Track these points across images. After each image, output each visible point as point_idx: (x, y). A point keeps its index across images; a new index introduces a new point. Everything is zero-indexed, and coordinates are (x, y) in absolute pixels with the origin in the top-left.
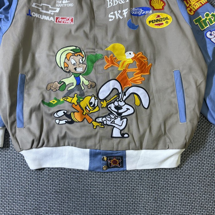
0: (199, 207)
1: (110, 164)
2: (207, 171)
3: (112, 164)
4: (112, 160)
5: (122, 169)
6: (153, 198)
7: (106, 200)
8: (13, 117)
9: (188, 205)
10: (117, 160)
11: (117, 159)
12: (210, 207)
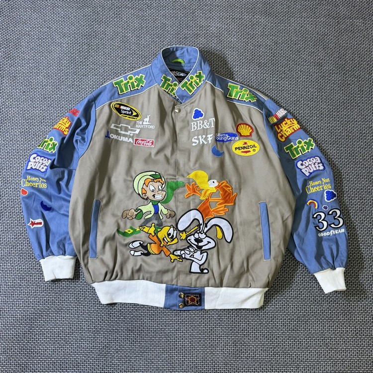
0: (282, 354)
1: (188, 301)
2: (292, 314)
3: (189, 301)
4: (189, 298)
5: (200, 308)
6: (232, 341)
7: (182, 341)
8: (86, 246)
9: (270, 350)
10: (195, 298)
11: (195, 296)
12: (294, 354)
